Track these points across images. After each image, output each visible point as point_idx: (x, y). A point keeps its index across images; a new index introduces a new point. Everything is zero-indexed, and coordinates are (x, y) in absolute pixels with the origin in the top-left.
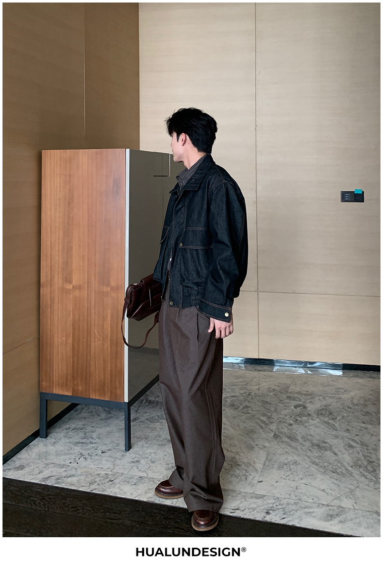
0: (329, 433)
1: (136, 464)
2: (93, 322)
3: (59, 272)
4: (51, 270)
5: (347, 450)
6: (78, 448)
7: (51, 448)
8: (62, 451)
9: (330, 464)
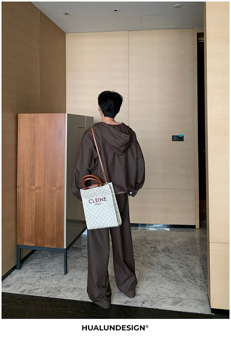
0: (169, 260)
1: (71, 281)
2: (46, 207)
3: (27, 180)
4: (23, 179)
5: (180, 269)
6: (39, 274)
7: (24, 275)
8: (30, 276)
9: (172, 276)
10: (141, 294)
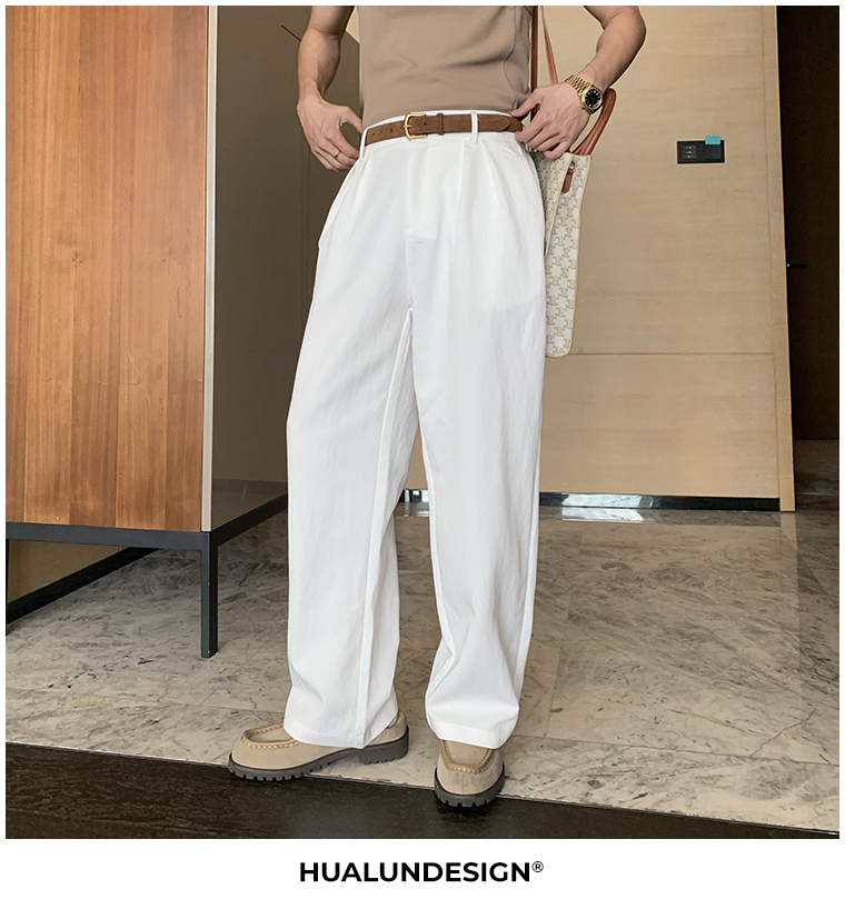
2: (124, 338)
6: (79, 655)
10: (575, 743)
